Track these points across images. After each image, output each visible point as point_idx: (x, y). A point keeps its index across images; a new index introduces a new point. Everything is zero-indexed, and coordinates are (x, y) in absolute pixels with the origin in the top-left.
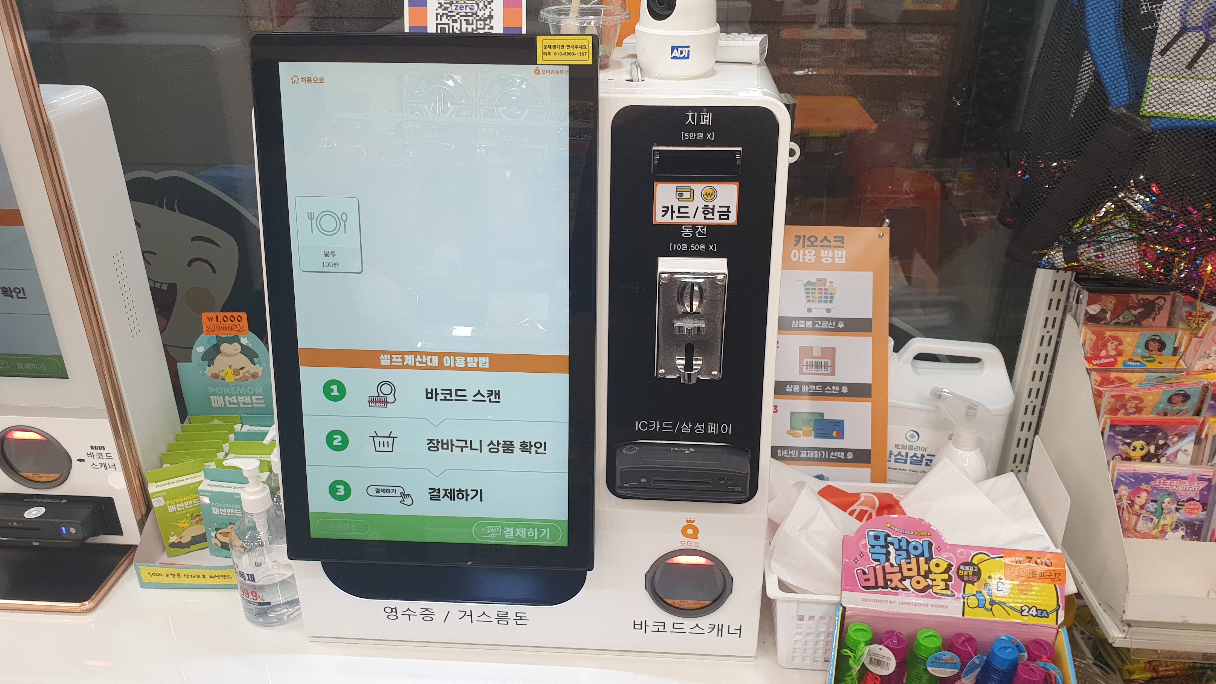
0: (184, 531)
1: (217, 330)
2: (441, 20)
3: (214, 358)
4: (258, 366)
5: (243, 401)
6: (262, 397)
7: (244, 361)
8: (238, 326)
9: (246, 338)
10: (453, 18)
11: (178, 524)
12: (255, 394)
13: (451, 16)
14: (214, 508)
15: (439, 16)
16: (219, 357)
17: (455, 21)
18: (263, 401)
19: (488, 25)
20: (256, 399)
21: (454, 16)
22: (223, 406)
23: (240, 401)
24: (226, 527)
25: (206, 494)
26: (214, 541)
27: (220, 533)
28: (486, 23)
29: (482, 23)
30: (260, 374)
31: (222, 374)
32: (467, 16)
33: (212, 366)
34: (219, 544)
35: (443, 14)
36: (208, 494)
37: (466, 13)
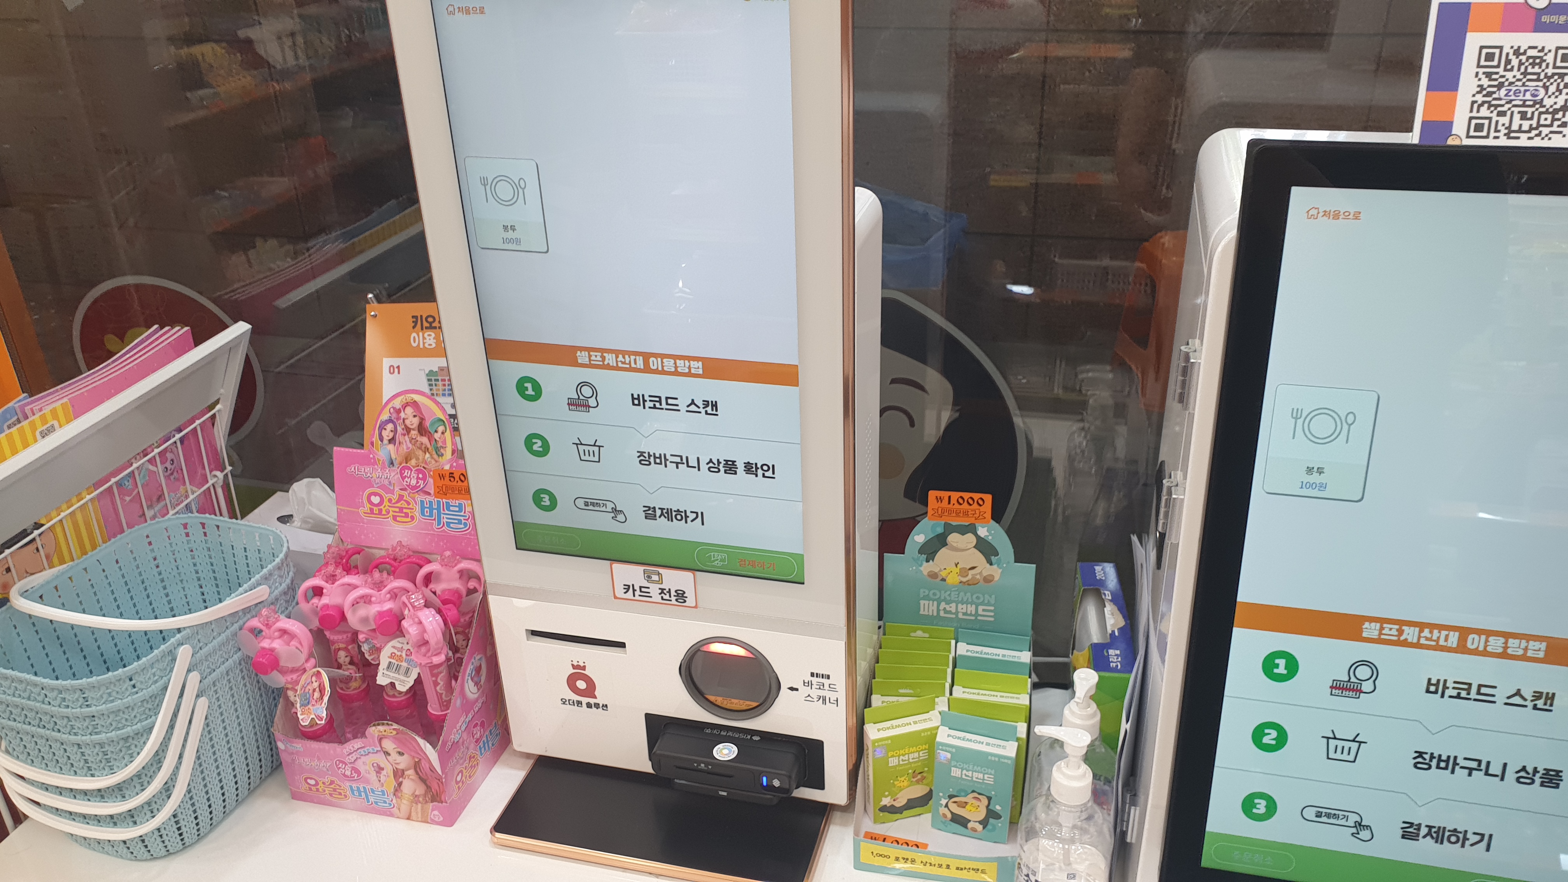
0: (901, 791)
1: (947, 514)
2: (1478, 111)
3: (936, 552)
4: (995, 566)
5: (964, 611)
6: (992, 608)
7: (978, 558)
8: (977, 512)
9: (986, 528)
10: (1499, 109)
11: (896, 783)
12: (982, 604)
13: (1496, 106)
14: (955, 769)
15: (1476, 106)
16: (943, 550)
17: (1502, 114)
18: (992, 614)
19: (1559, 120)
20: (984, 610)
21: (1502, 106)
22: (935, 614)
23: (959, 610)
24: (965, 796)
25: (947, 749)
26: (943, 810)
27: (955, 802)
28: (1557, 116)
29: (1549, 117)
30: (997, 578)
31: (943, 574)
32: (1524, 105)
33: (931, 561)
34: (949, 816)
35: (1484, 103)
36: (951, 749)
37: (1525, 101)
